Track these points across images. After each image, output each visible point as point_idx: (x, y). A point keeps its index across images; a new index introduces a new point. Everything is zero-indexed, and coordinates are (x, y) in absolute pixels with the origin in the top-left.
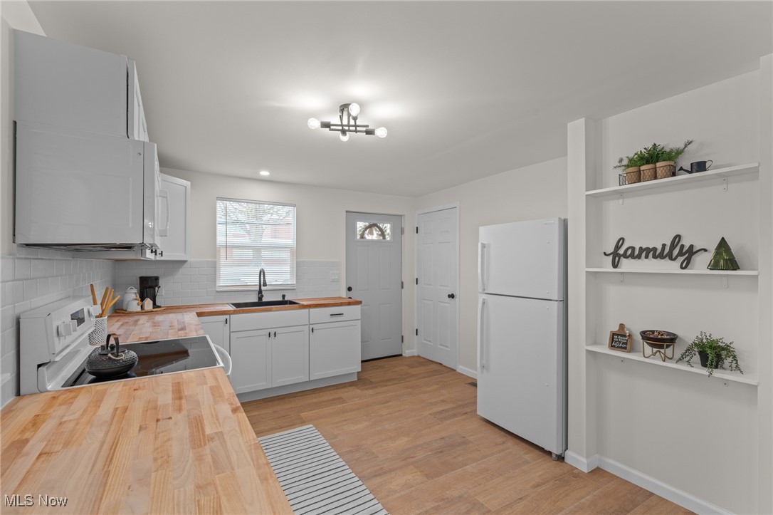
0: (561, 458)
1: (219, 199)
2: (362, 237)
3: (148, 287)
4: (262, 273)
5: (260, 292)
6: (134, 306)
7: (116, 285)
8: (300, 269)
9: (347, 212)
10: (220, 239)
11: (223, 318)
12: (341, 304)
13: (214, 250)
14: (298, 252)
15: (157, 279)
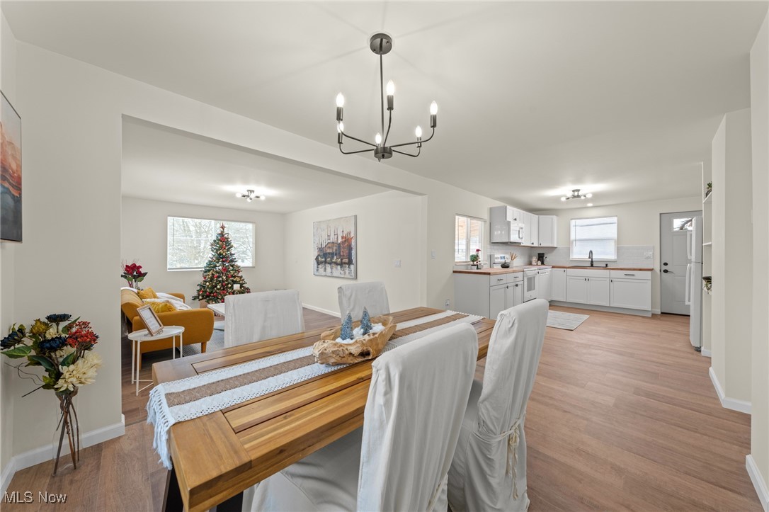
0: (698, 350)
1: (572, 219)
2: (682, 228)
3: (541, 257)
4: (591, 252)
5: (592, 262)
6: (534, 263)
7: (530, 257)
8: (619, 250)
9: (661, 214)
10: (572, 237)
11: (563, 269)
12: (634, 270)
13: (570, 243)
14: (618, 241)
15: (543, 254)
